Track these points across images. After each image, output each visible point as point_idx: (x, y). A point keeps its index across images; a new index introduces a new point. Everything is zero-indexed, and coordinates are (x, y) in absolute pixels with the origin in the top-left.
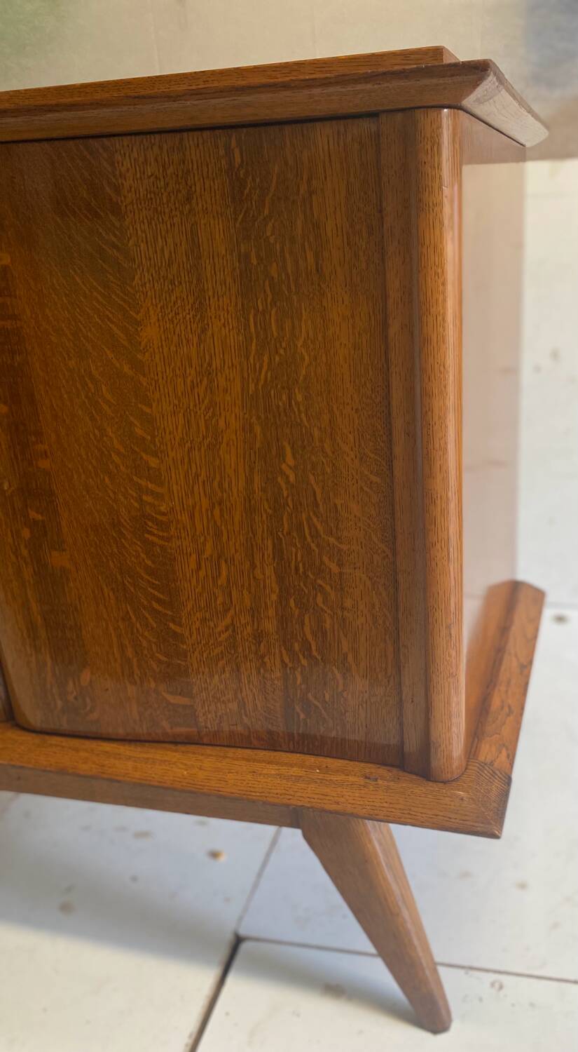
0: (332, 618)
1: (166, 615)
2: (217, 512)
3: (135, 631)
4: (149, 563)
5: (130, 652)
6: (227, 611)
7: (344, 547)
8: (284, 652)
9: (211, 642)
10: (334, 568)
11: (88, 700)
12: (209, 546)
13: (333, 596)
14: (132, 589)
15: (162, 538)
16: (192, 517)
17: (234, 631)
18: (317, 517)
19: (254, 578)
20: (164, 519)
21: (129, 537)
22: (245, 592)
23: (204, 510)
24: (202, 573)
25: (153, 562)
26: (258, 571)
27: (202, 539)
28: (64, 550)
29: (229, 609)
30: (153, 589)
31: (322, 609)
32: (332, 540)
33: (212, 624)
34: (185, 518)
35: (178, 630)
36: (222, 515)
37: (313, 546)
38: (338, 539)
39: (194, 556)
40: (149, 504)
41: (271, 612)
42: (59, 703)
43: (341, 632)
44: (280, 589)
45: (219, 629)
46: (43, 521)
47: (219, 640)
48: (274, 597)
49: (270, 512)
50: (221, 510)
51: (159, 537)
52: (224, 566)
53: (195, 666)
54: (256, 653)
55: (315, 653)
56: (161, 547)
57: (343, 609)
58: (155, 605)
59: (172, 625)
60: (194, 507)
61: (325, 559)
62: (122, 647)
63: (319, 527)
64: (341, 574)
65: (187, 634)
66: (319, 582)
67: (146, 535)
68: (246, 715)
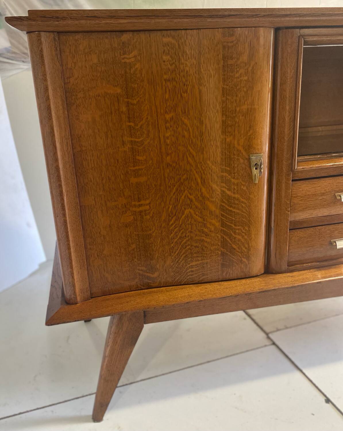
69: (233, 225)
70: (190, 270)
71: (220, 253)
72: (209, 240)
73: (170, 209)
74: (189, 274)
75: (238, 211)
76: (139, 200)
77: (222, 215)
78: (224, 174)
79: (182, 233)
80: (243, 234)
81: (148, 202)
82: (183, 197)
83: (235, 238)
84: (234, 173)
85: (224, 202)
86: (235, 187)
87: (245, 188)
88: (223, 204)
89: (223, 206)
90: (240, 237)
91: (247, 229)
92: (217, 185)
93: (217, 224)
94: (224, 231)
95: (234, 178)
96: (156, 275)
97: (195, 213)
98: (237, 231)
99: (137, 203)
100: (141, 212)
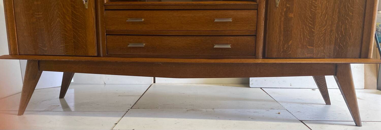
0: (349, 25)
1: (312, 27)
2: (328, 4)
3: (304, 31)
4: (310, 15)
5: (302, 36)
6: (325, 26)
7: (354, 9)
8: (336, 34)
9: (320, 33)
10: (351, 14)
11: (289, 49)
12: (324, 11)
13: (350, 20)
14: (306, 21)
15: (314, 10)
16: (322, 5)
17: (326, 30)
18: (349, 3)
19: (333, 18)
20: (316, 5)
21: (308, 10)
22: (330, 21)
23: (325, 3)
24: (321, 17)
25: (312, 15)
26: (334, 17)
27: (323, 10)
28: (293, 13)
29: (326, 25)
30: (310, 21)
31: (347, 24)
32: (352, 8)
33: (321, 29)
34: (320, 5)
35: (314, 30)
36: (328, 5)
37: (347, 10)
38: (353, 8)
39: (320, 14)
40: (314, 2)
41: (335, 25)
42: (282, 50)
43: (350, 28)
44: (338, 20)
45: (322, 30)
46: (290, 7)
47: (322, 32)
48: (336, 22)
49: (339, 3)
50: (329, 3)
51: (314, 9)
52: (327, 15)
53: (316, 39)
54: (330, 35)
55: (343, 34)
56: (314, 12)
57: (352, 23)
58: (310, 25)
59: (312, 29)
60: (323, 3)
61: (349, 12)
62: (300, 35)
63: (349, 5)
64: (352, 15)
65: (315, 31)
66: (347, 17)
67: (312, 9)
68: (325, 50)
69: (78, 28)
70: (61, 48)
71: (73, 41)
72: (67, 34)
73: (51, 18)
74: (60, 50)
75: (79, 21)
76: (38, 12)
77: (73, 23)
78: (72, 3)
79: (56, 30)
80: (83, 33)
81: (41, 13)
82: (56, 12)
83: (79, 35)
84: (76, 3)
85: (73, 17)
86: (77, 10)
87: (82, 11)
88: (72, 17)
89: (73, 18)
90: (81, 35)
91: (84, 31)
92: (70, 8)
93: (71, 27)
94: (74, 30)
95: (76, 5)
96: (46, 49)
97: (61, 21)
98: (80, 31)
99: (38, 14)
100: (39, 17)
